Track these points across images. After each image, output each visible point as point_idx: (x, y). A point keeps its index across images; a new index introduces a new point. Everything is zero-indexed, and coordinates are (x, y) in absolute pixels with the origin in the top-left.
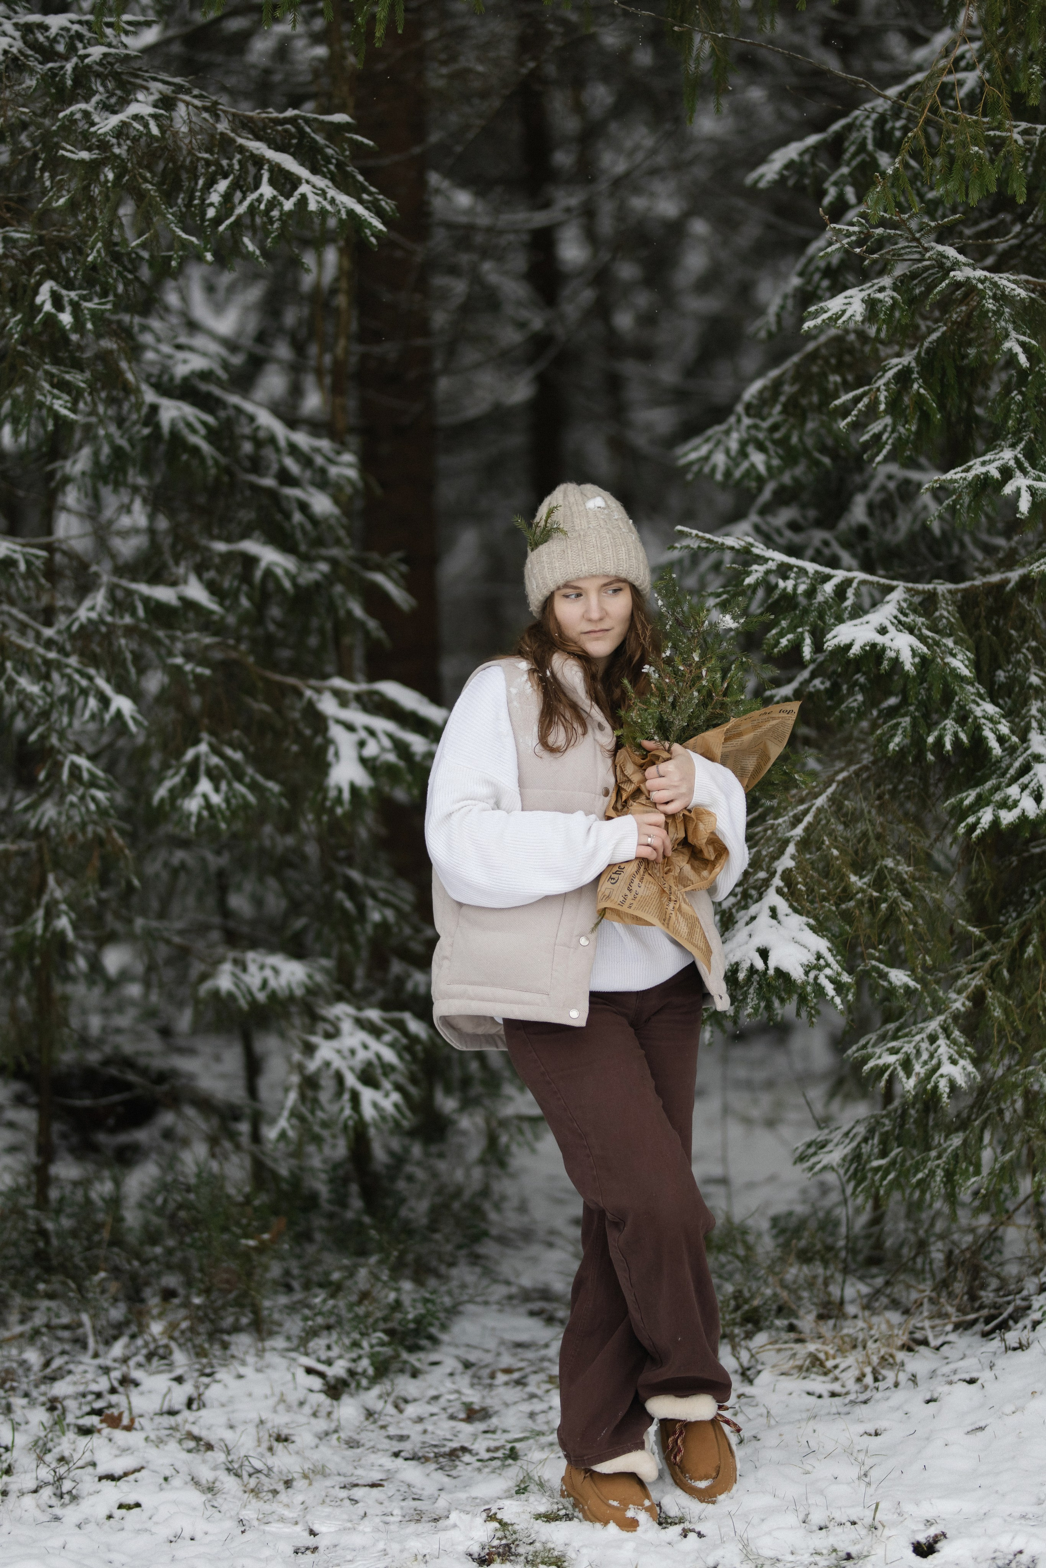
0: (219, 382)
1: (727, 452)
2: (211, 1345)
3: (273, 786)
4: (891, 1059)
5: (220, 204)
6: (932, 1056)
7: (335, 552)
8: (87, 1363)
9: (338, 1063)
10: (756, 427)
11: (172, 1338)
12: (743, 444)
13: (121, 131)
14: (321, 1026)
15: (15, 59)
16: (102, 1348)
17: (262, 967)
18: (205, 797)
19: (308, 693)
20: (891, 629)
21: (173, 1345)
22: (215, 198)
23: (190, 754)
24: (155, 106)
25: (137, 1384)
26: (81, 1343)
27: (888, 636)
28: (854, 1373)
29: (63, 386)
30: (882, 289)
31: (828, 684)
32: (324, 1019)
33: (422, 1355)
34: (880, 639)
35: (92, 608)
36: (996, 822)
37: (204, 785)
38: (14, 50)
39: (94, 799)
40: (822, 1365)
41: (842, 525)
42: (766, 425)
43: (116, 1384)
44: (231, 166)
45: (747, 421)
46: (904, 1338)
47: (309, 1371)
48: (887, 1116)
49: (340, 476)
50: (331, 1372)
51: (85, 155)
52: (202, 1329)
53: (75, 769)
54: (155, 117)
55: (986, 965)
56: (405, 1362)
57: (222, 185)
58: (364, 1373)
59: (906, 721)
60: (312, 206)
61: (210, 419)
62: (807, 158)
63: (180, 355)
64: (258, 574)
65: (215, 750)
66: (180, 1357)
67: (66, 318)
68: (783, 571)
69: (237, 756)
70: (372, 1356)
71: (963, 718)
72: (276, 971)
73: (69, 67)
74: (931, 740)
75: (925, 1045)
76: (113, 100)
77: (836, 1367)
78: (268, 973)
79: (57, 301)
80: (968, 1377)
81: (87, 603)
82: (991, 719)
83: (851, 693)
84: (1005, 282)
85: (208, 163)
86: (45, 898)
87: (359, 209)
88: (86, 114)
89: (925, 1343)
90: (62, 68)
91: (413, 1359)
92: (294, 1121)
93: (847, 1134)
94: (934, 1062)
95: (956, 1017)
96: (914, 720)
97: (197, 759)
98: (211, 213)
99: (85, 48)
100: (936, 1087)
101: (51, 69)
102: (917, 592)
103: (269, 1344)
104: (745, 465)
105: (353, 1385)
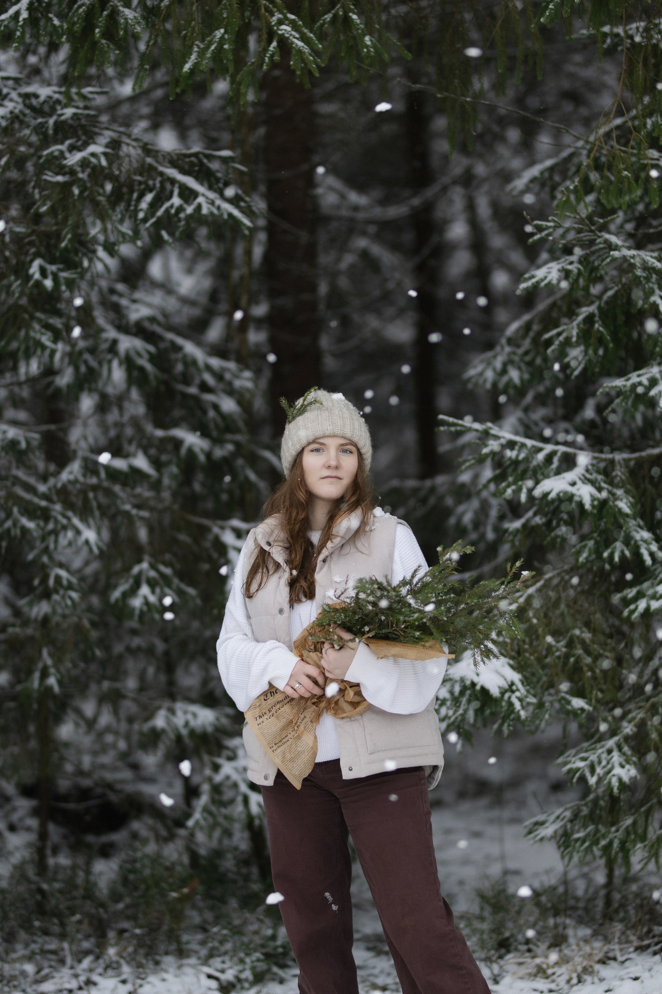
0: (159, 324)
1: (494, 370)
2: (147, 960)
3: (191, 591)
4: (581, 764)
5: (148, 209)
6: (608, 763)
7: (239, 437)
8: (66, 972)
9: (235, 777)
10: (514, 353)
11: (121, 957)
12: (505, 365)
13: (84, 163)
14: (225, 753)
15: (17, 117)
16: (75, 964)
17: (185, 712)
18: (145, 598)
19: (216, 530)
20: (579, 483)
21: (122, 962)
22: (144, 205)
23: (136, 570)
24: (107, 146)
25: (95, 984)
26: (62, 962)
27: (576, 487)
28: (565, 977)
29: (47, 327)
30: (571, 263)
31: (544, 520)
32: (227, 748)
33: (287, 970)
34: (570, 489)
35: (71, 473)
36: (647, 609)
37: (145, 590)
38: (17, 111)
39: (71, 598)
40: (544, 972)
41: (578, 419)
42: (520, 351)
43: (82, 984)
44: (154, 185)
45: (508, 349)
46: (600, 956)
47: (210, 976)
48: (586, 805)
49: (241, 388)
50: (222, 977)
51: (60, 178)
52: (142, 951)
53: (58, 579)
54: (105, 154)
55: (648, 705)
56: (275, 974)
57: (149, 197)
58: (246, 980)
59: (591, 543)
60: (205, 211)
61: (152, 349)
62: (546, 175)
63: (134, 306)
64: (183, 451)
65: (153, 567)
66: (126, 969)
67: (48, 283)
68: (511, 445)
69: (167, 571)
70: (253, 969)
71: (628, 541)
72: (195, 715)
73: (51, 121)
74: (606, 555)
75: (604, 756)
76: (80, 143)
77: (554, 974)
78: (190, 717)
79: (43, 272)
80: (633, 976)
81: (68, 469)
82: (645, 541)
83: (558, 526)
84: (649, 258)
85: (140, 183)
86: (40, 665)
87: (236, 213)
88: (62, 152)
89: (615, 959)
90: (46, 122)
91: (281, 972)
92: (205, 815)
93: (558, 817)
94: (609, 766)
95: (627, 739)
96: (597, 543)
97: (140, 573)
98: (141, 215)
99: (62, 109)
100: (610, 783)
101: (40, 123)
102: (602, 460)
103: (186, 961)
104: (505, 379)
105: (238, 986)
